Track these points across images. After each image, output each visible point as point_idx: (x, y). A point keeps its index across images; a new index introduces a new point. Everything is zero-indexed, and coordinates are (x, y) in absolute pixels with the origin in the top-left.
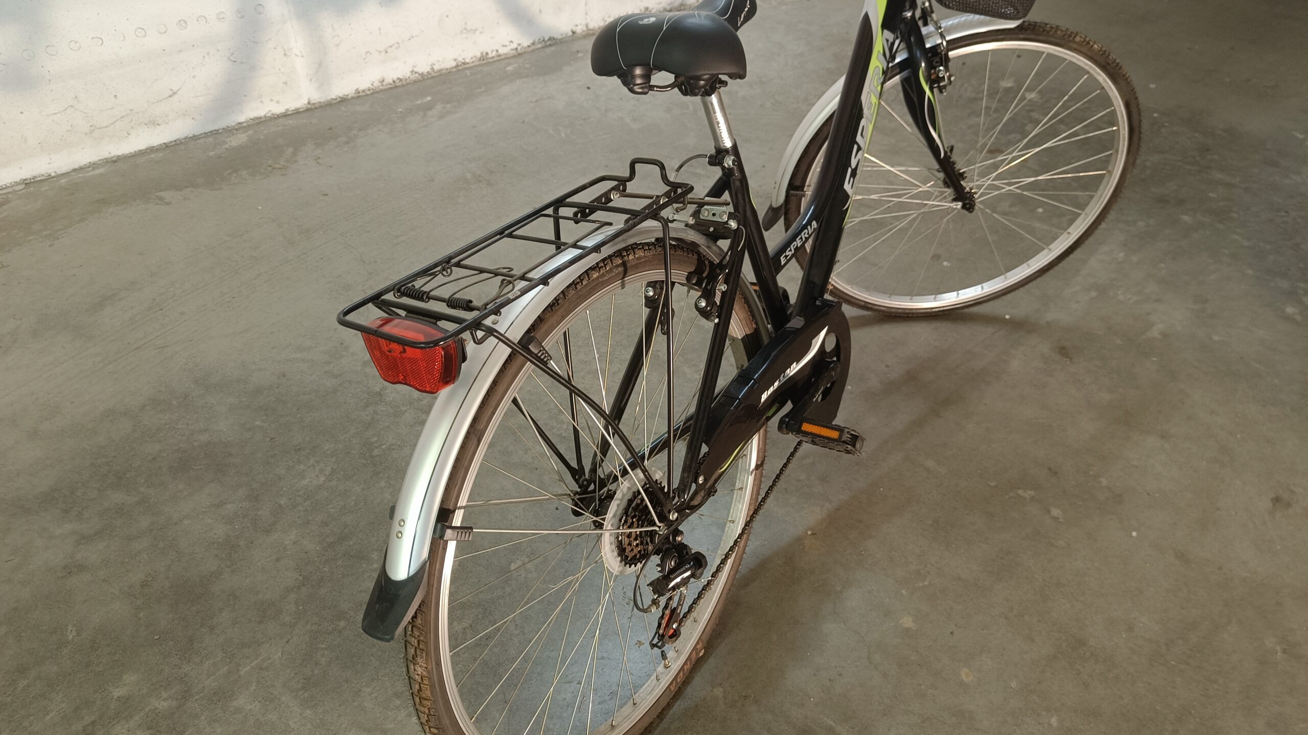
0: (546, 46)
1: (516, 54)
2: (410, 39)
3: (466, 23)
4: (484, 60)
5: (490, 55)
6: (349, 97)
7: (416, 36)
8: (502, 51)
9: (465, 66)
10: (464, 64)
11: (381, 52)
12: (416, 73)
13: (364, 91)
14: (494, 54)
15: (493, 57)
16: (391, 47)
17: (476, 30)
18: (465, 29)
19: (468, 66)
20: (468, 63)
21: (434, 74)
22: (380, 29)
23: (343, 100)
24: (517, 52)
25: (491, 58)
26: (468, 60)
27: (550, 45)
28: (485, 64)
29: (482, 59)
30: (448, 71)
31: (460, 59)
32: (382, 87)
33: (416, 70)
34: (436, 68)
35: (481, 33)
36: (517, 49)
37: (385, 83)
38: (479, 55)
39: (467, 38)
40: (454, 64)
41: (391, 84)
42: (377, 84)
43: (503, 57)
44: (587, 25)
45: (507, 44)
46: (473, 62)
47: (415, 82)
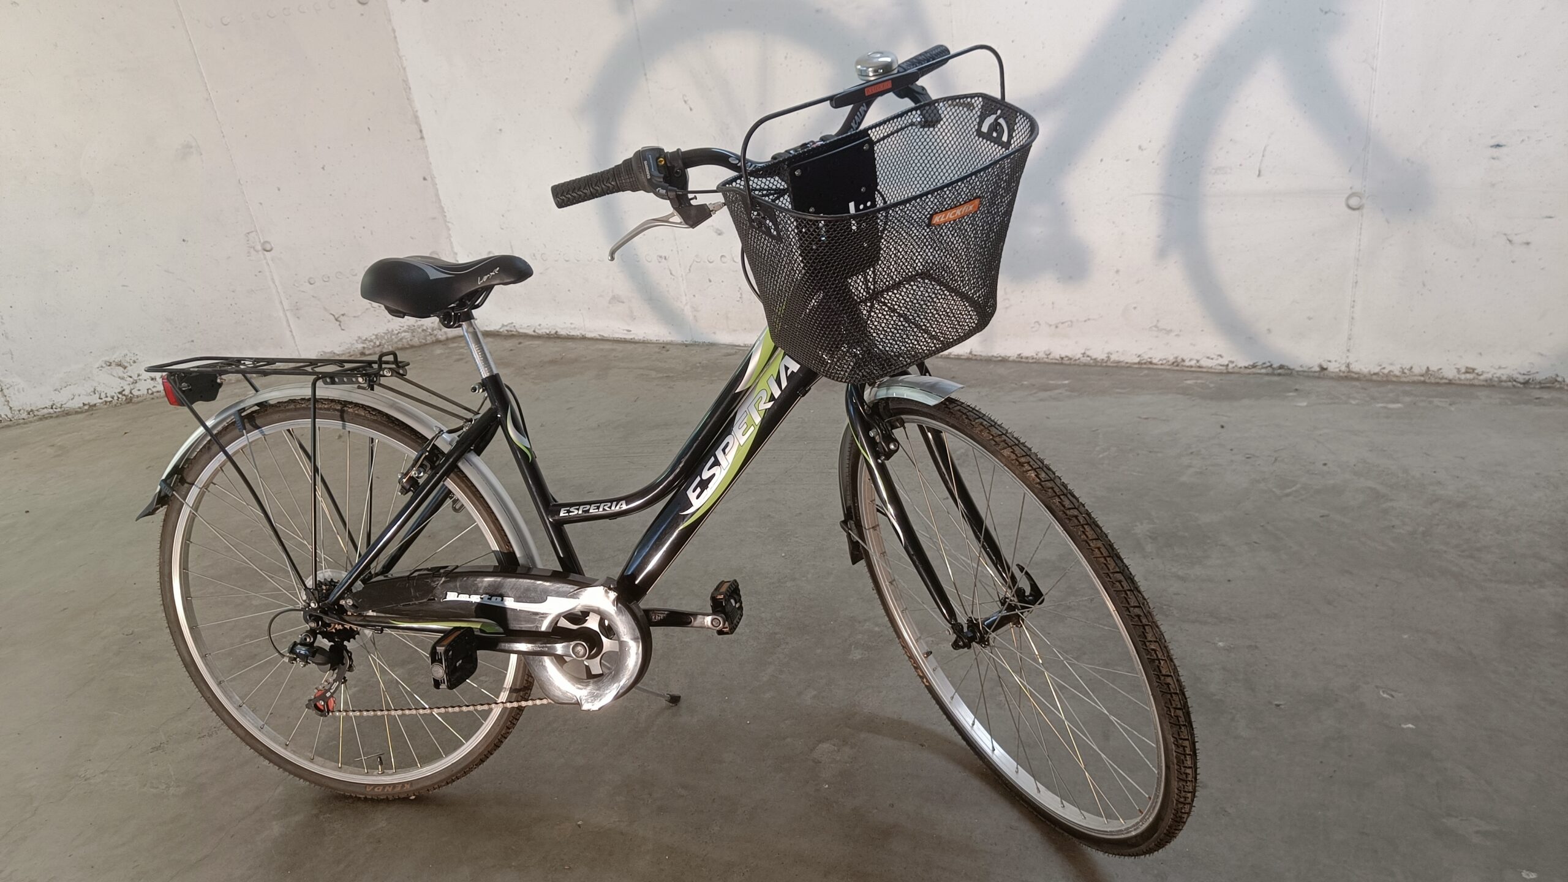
0: (1273, 374)
1: (1225, 371)
2: (1085, 321)
3: (1158, 321)
4: (1177, 366)
5: (1187, 363)
6: (1011, 359)
7: (1094, 319)
8: (1205, 363)
9: (1151, 366)
10: (1151, 363)
11: (1050, 325)
12: (1088, 356)
13: (1027, 358)
14: (1193, 363)
15: (1191, 367)
16: (1063, 323)
17: (1170, 331)
18: (1156, 326)
19: (1155, 367)
20: (1156, 364)
21: (1109, 364)
22: (1053, 303)
23: (1004, 360)
24: (1227, 369)
25: (1188, 367)
26: (1154, 361)
27: (1279, 375)
28: (1177, 370)
29: (1175, 364)
30: (1128, 365)
31: (1146, 357)
32: (1046, 360)
33: (1088, 353)
34: (1114, 357)
35: (1177, 335)
36: (1227, 365)
37: (1051, 357)
38: (1171, 359)
39: (1157, 337)
40: (1137, 360)
41: (1057, 359)
42: (1042, 355)
43: (1204, 370)
44: (1348, 366)
45: (1215, 357)
46: (1162, 364)
47: (1085, 365)
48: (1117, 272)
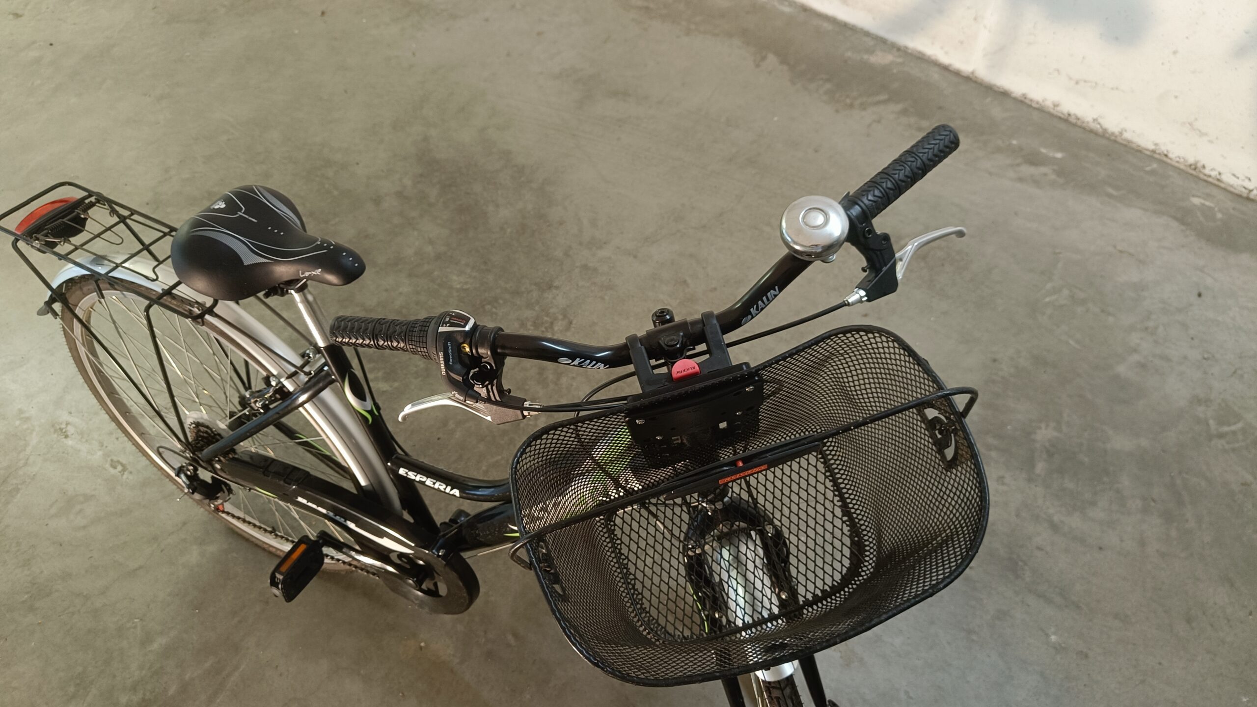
1: (1245, 195)
2: (1112, 89)
3: (1196, 119)
4: (1195, 169)
5: (1207, 171)
6: (1013, 95)
7: (1123, 91)
8: (1227, 178)
9: (1165, 159)
10: (1166, 156)
11: (1071, 79)
12: (1099, 124)
13: (1031, 100)
14: (1213, 174)
15: (1210, 176)
16: (1085, 81)
17: (1206, 134)
18: (1191, 124)
19: (1169, 161)
20: (1171, 159)
21: (1119, 139)
22: (1084, 58)
23: (1005, 94)
24: (1248, 194)
25: (1205, 175)
26: (1170, 155)
28: (1191, 175)
29: (1193, 167)
30: (1139, 148)
31: (1163, 149)
32: (1052, 111)
33: (1100, 120)
34: (1127, 135)
35: (1211, 142)
36: (1251, 191)
37: (1058, 109)
38: (1191, 160)
39: (1186, 134)
40: (1152, 147)
41: (1063, 114)
42: (1049, 104)
43: (1222, 185)
45: (1242, 177)
46: (1178, 162)
47: (1091, 131)
48: (1175, 53)
